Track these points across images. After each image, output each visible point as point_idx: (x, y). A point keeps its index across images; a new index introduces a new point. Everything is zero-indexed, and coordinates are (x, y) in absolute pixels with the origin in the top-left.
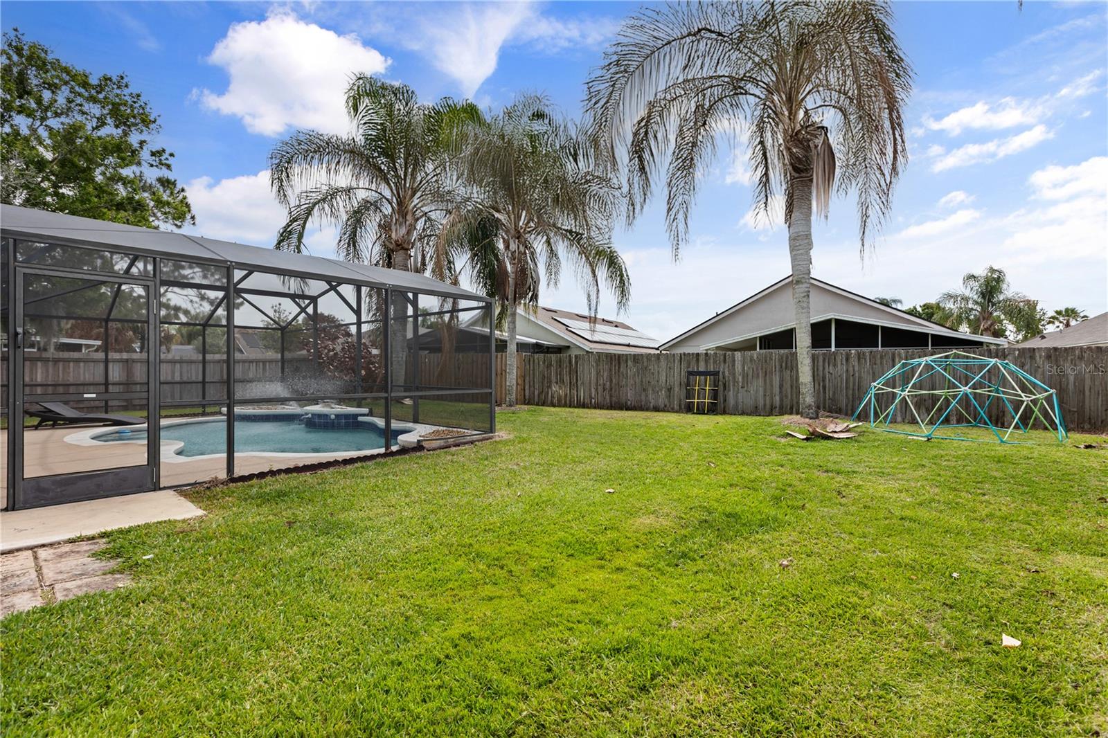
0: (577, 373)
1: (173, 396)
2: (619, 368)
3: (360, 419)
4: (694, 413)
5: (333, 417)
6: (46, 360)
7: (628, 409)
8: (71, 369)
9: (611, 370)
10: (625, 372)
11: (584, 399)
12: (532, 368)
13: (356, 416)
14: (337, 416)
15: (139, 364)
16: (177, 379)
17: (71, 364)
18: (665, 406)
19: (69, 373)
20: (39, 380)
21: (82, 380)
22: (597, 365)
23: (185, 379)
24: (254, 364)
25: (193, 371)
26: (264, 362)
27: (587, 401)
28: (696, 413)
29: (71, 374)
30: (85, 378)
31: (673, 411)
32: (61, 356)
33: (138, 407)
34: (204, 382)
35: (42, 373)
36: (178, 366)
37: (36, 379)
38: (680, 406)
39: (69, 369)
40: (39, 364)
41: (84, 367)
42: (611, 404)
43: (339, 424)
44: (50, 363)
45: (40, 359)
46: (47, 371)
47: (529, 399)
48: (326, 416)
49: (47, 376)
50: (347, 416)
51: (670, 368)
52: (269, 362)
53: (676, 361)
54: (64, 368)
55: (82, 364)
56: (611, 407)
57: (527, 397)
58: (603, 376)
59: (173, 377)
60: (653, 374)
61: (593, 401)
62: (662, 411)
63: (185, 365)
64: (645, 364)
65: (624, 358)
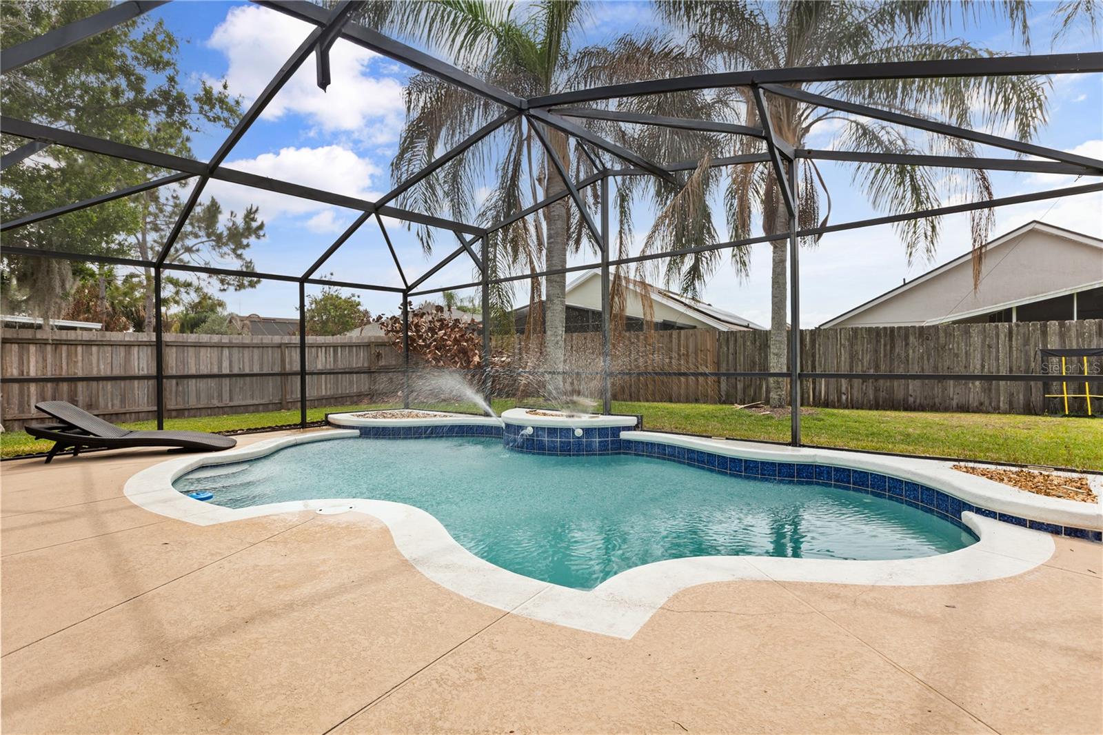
0: (813, 356)
1: (220, 396)
2: (893, 348)
3: (624, 435)
4: (1065, 416)
5: (579, 433)
6: (44, 343)
7: (908, 408)
8: (80, 358)
9: (876, 351)
10: (903, 355)
11: (827, 393)
12: (731, 351)
13: (616, 430)
14: (588, 431)
15: (174, 349)
16: (226, 371)
17: (79, 349)
18: (981, 404)
19: (76, 362)
20: (33, 374)
21: (95, 373)
22: (852, 345)
23: (236, 371)
24: (324, 349)
25: (246, 360)
26: (335, 347)
27: (833, 397)
28: (1068, 416)
29: (80, 364)
30: (99, 370)
31: (997, 410)
32: (64, 337)
33: (174, 414)
34: (303, 373)
35: (37, 362)
36: (226, 352)
37: (28, 373)
38: (1011, 403)
39: (76, 355)
40: (32, 348)
41: (98, 352)
42: (876, 399)
43: (589, 445)
44: (49, 348)
45: (33, 341)
46: (45, 360)
47: (727, 395)
48: (568, 431)
49: (45, 367)
50: (602, 431)
51: (989, 346)
52: (341, 346)
53: (1002, 336)
54: (69, 355)
55: (94, 349)
56: (877, 407)
57: (723, 393)
58: (862, 361)
59: (220, 367)
60: (957, 355)
61: (844, 397)
62: (974, 412)
63: (235, 351)
64: (942, 340)
65: (902, 332)
